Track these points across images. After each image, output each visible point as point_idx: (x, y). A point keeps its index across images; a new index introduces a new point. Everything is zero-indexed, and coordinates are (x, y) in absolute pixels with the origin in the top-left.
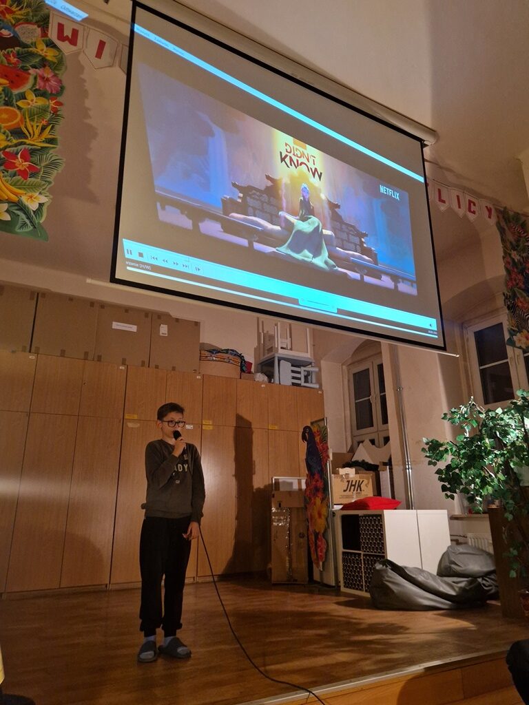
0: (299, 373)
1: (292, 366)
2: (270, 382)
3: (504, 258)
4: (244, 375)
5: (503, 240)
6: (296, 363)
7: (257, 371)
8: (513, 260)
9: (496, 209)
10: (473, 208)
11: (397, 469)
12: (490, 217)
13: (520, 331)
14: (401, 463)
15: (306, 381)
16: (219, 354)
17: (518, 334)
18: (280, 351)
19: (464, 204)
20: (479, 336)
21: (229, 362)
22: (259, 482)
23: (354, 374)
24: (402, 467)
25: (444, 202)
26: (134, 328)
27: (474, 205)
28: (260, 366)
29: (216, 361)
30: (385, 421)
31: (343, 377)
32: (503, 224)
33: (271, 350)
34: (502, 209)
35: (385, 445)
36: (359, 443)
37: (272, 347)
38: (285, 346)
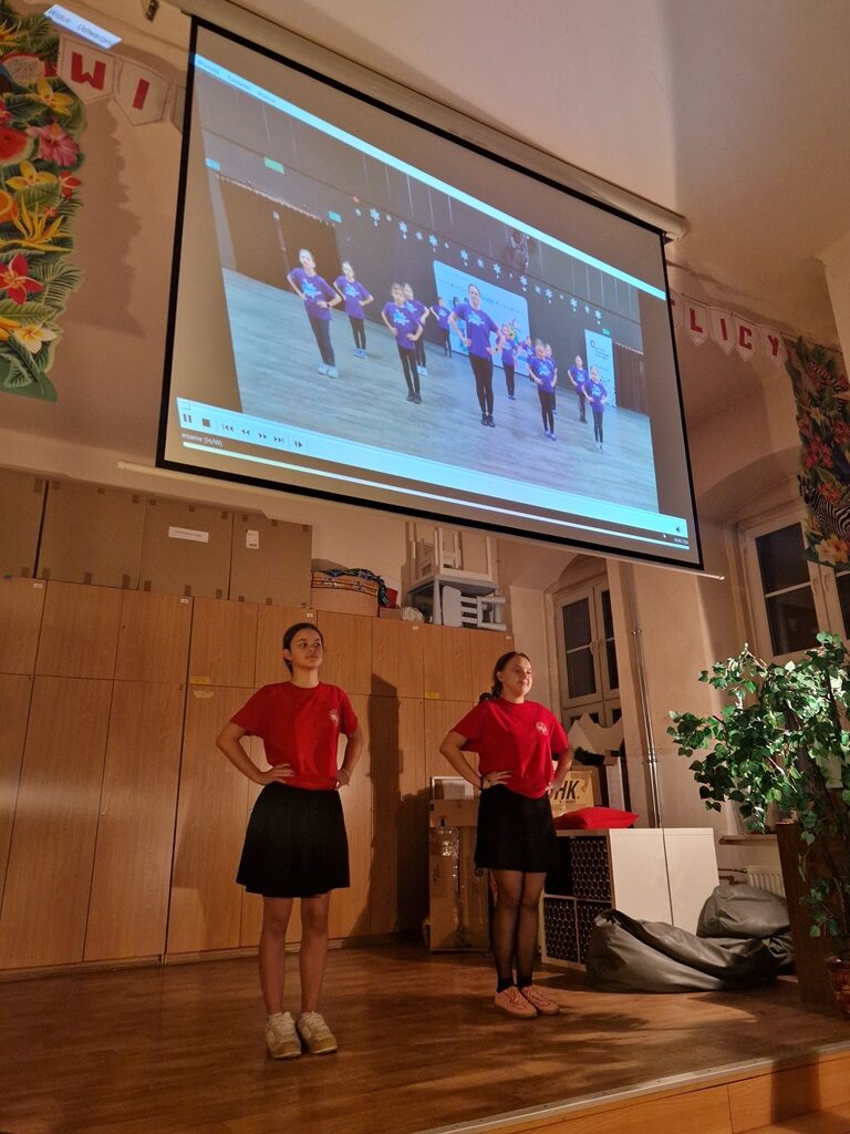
0: (475, 606)
1: (463, 595)
2: (427, 621)
3: (798, 419)
4: (384, 610)
5: (797, 390)
6: (469, 591)
7: (405, 604)
8: (814, 421)
9: (785, 340)
10: (747, 339)
11: (634, 763)
12: (775, 353)
13: (826, 537)
14: (640, 752)
15: (486, 619)
16: (343, 577)
17: (823, 541)
18: (443, 571)
19: (733, 333)
20: (764, 544)
21: (359, 590)
22: (409, 784)
23: (565, 608)
24: (641, 758)
25: (700, 330)
26: (204, 537)
27: (750, 334)
28: (410, 597)
29: (338, 588)
30: (614, 684)
31: (546, 612)
32: (797, 364)
33: (427, 569)
34: (795, 341)
35: (615, 721)
36: (572, 720)
37: (430, 565)
38: (450, 563)
